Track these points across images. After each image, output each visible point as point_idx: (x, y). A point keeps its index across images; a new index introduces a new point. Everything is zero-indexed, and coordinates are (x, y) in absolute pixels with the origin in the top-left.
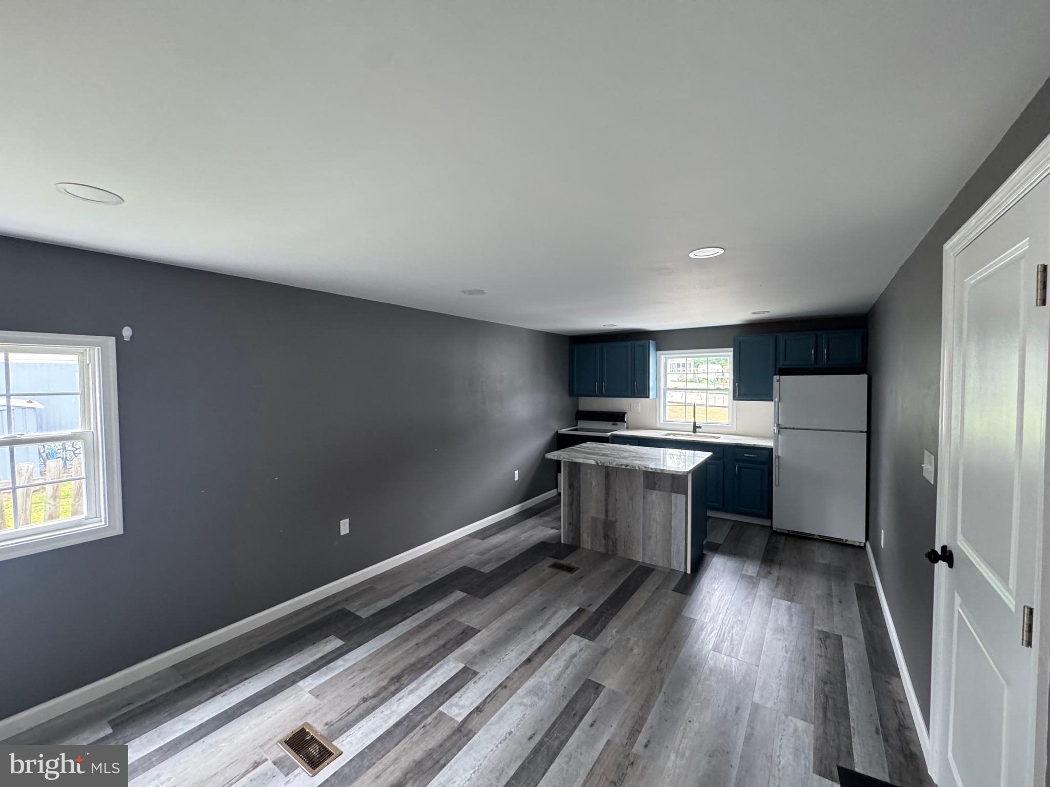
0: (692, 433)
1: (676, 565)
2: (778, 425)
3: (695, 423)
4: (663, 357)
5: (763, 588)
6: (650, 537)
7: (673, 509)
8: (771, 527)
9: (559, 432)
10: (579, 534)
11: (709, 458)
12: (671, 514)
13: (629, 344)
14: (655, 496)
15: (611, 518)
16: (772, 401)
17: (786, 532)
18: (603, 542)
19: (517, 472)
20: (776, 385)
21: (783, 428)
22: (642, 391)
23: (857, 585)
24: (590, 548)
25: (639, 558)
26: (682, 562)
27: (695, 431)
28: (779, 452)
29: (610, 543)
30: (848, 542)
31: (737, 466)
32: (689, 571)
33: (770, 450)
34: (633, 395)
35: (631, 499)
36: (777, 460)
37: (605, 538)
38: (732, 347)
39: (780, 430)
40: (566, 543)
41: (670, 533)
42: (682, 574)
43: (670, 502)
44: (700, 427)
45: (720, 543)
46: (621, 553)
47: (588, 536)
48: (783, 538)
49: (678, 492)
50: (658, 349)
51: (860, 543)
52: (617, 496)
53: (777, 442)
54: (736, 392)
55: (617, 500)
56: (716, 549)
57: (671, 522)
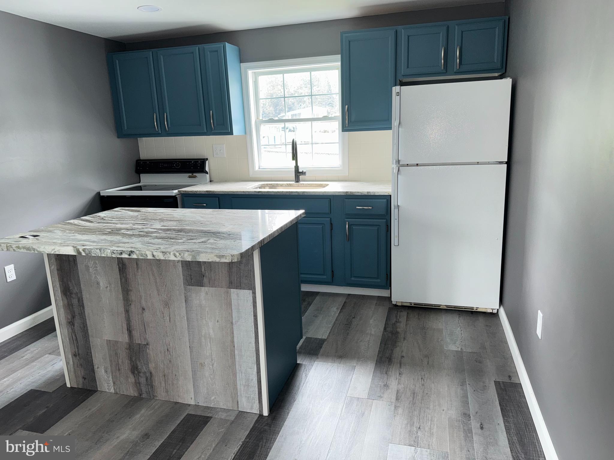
0: (293, 183)
1: (245, 405)
2: (398, 161)
3: (297, 167)
4: (250, 73)
6: (202, 365)
7: (235, 315)
8: (390, 298)
9: (103, 193)
10: (93, 371)
12: (232, 323)
13: (195, 48)
14: (204, 297)
15: (137, 340)
16: (390, 128)
17: (409, 305)
18: (132, 379)
19: (10, 268)
20: (395, 100)
21: (403, 166)
22: (221, 124)
23: (497, 383)
24: (112, 391)
25: (189, 399)
26: (255, 399)
27: (297, 180)
28: (399, 200)
29: (143, 380)
30: (479, 310)
31: (347, 223)
32: (266, 413)
33: (388, 198)
34: (209, 132)
35: (167, 304)
36: (396, 210)
37: (133, 373)
38: (339, 54)
39: (400, 168)
40: (75, 386)
41: (233, 356)
42: (256, 418)
43: (229, 304)
44: (303, 173)
45: (324, 338)
46: (161, 395)
47: (106, 372)
48: (404, 314)
49: (239, 286)
50: (242, 59)
51: (493, 309)
52: (143, 302)
53: (396, 185)
54: (345, 120)
55: (144, 309)
56: (316, 351)
57: (233, 337)
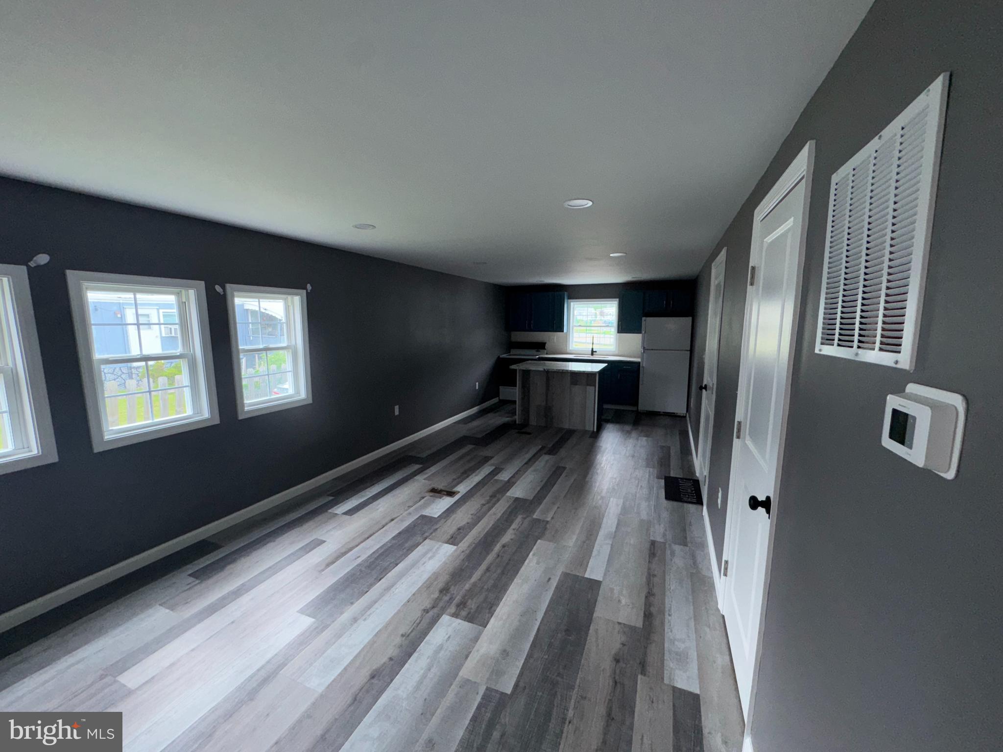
0: (590, 356)
1: (589, 428)
2: (644, 348)
3: (592, 349)
4: (572, 304)
5: (634, 434)
6: (573, 413)
7: (587, 395)
8: (638, 410)
9: (500, 357)
10: (529, 417)
11: (606, 367)
12: (586, 398)
13: (550, 294)
14: (577, 389)
15: (549, 405)
16: (641, 333)
17: (647, 412)
18: (544, 419)
19: (477, 383)
20: (643, 323)
22: (560, 328)
23: (679, 430)
24: (536, 425)
25: (566, 426)
26: (592, 426)
27: (592, 354)
28: (644, 364)
29: (549, 419)
30: (678, 414)
31: (619, 374)
32: (595, 430)
33: (639, 363)
34: (553, 330)
35: (562, 391)
36: (642, 369)
37: (545, 417)
38: (617, 298)
39: (645, 351)
40: (521, 422)
42: (592, 432)
43: (586, 391)
44: (596, 352)
45: (611, 419)
46: (555, 425)
47: (534, 417)
48: (644, 413)
49: (590, 385)
50: (570, 298)
51: (684, 414)
52: (554, 391)
53: (642, 359)
54: (619, 328)
55: (553, 393)
56: (608, 421)
57: (586, 404)
